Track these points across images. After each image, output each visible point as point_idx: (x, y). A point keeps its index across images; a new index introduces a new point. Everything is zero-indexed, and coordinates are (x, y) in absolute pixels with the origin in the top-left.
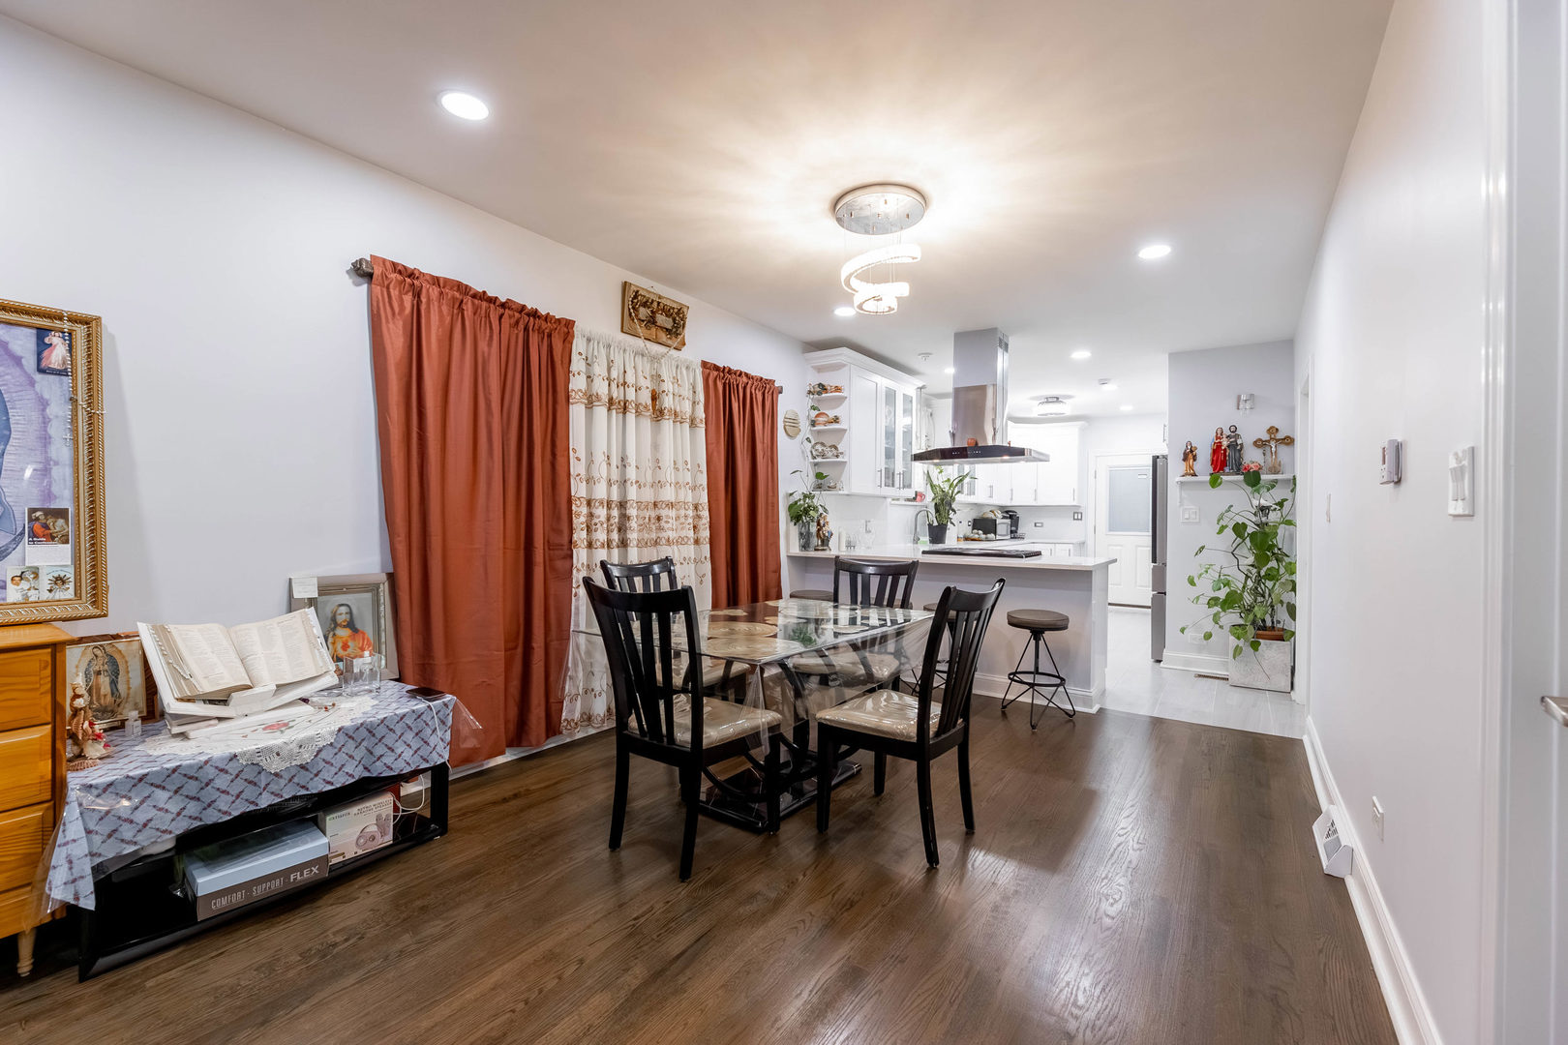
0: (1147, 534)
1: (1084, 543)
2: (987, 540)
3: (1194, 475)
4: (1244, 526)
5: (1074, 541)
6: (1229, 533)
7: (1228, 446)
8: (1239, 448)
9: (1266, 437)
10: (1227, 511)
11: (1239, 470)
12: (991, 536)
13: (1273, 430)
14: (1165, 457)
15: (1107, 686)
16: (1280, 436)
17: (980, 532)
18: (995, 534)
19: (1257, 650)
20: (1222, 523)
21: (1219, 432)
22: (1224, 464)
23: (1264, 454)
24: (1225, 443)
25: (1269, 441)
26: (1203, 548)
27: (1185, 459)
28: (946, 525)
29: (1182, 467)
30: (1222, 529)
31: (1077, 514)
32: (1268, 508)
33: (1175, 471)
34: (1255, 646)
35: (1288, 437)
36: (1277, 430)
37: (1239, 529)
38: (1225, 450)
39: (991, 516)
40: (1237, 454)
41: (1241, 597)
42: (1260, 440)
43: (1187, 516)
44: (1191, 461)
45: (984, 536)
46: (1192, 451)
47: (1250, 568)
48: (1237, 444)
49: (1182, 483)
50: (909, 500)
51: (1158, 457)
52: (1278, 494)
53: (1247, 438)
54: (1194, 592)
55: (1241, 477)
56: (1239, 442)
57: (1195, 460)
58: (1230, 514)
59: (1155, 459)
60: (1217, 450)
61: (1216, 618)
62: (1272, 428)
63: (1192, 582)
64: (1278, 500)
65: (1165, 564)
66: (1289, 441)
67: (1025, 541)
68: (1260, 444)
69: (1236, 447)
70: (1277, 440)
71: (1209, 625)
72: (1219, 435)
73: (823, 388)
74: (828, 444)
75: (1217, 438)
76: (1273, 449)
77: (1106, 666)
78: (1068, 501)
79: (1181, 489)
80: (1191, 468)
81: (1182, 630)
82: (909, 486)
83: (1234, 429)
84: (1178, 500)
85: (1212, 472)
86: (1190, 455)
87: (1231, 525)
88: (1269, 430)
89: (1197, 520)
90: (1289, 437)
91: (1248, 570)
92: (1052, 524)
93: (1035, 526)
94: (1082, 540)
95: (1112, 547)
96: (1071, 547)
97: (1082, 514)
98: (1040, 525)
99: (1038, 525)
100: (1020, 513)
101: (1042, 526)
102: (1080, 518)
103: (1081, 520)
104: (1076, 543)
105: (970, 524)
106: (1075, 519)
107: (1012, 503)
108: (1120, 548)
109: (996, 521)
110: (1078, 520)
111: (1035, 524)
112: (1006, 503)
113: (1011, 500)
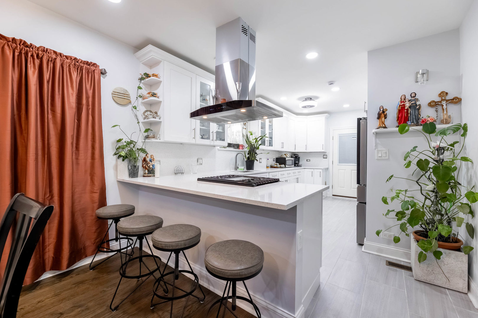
0: (354, 164)
1: (328, 169)
2: (281, 167)
3: (385, 127)
4: (427, 162)
5: (322, 168)
6: (414, 167)
7: (410, 107)
8: (418, 107)
9: (438, 99)
10: (412, 151)
11: (418, 123)
12: (283, 166)
13: (443, 94)
14: (365, 119)
15: (321, 281)
16: (449, 97)
17: (278, 164)
18: (285, 165)
19: (439, 258)
20: (408, 159)
21: (403, 98)
22: (406, 120)
23: (437, 111)
24: (407, 105)
25: (440, 102)
26: (392, 176)
27: (379, 117)
28: (254, 161)
29: (377, 123)
30: (408, 165)
31: (324, 155)
32: (443, 148)
33: (372, 126)
34: (437, 255)
35: (456, 98)
36: (447, 93)
37: (422, 165)
38: (407, 110)
39: (285, 156)
40: (417, 112)
41: (424, 214)
42: (434, 101)
43: (380, 155)
44: (383, 119)
45: (279, 166)
46: (383, 112)
47: (430, 193)
48: (416, 105)
49: (377, 134)
50: (224, 147)
51: (361, 119)
52: (450, 138)
53: (423, 101)
54: (386, 207)
55: (420, 128)
56: (418, 103)
57: (385, 118)
58: (415, 153)
59: (359, 120)
60: (402, 110)
61: (403, 228)
62: (442, 92)
63: (385, 201)
64: (451, 142)
65: (365, 185)
66: (457, 101)
67: (302, 167)
68: (433, 104)
69: (416, 107)
70: (447, 101)
71: (396, 231)
72: (403, 100)
73: (147, 76)
74: (153, 111)
75: (401, 102)
76: (445, 107)
77: (321, 266)
78: (320, 150)
79: (376, 137)
80: (383, 123)
81: (378, 233)
82: (224, 140)
83: (414, 96)
84: (374, 145)
85: (397, 125)
86: (382, 114)
87: (415, 161)
88: (440, 94)
89: (387, 158)
90: (458, 98)
91: (427, 193)
92: (314, 160)
93: (307, 161)
94: (327, 167)
95: (340, 171)
96: (321, 170)
97: (327, 155)
98: (309, 160)
99: (308, 160)
100: (300, 155)
101: (310, 161)
102: (326, 157)
103: (327, 158)
104: (324, 169)
105: (274, 160)
106: (324, 158)
107: (297, 151)
108: (344, 171)
109: (287, 159)
110: (325, 158)
111: (307, 160)
112: (293, 151)
113: (295, 149)
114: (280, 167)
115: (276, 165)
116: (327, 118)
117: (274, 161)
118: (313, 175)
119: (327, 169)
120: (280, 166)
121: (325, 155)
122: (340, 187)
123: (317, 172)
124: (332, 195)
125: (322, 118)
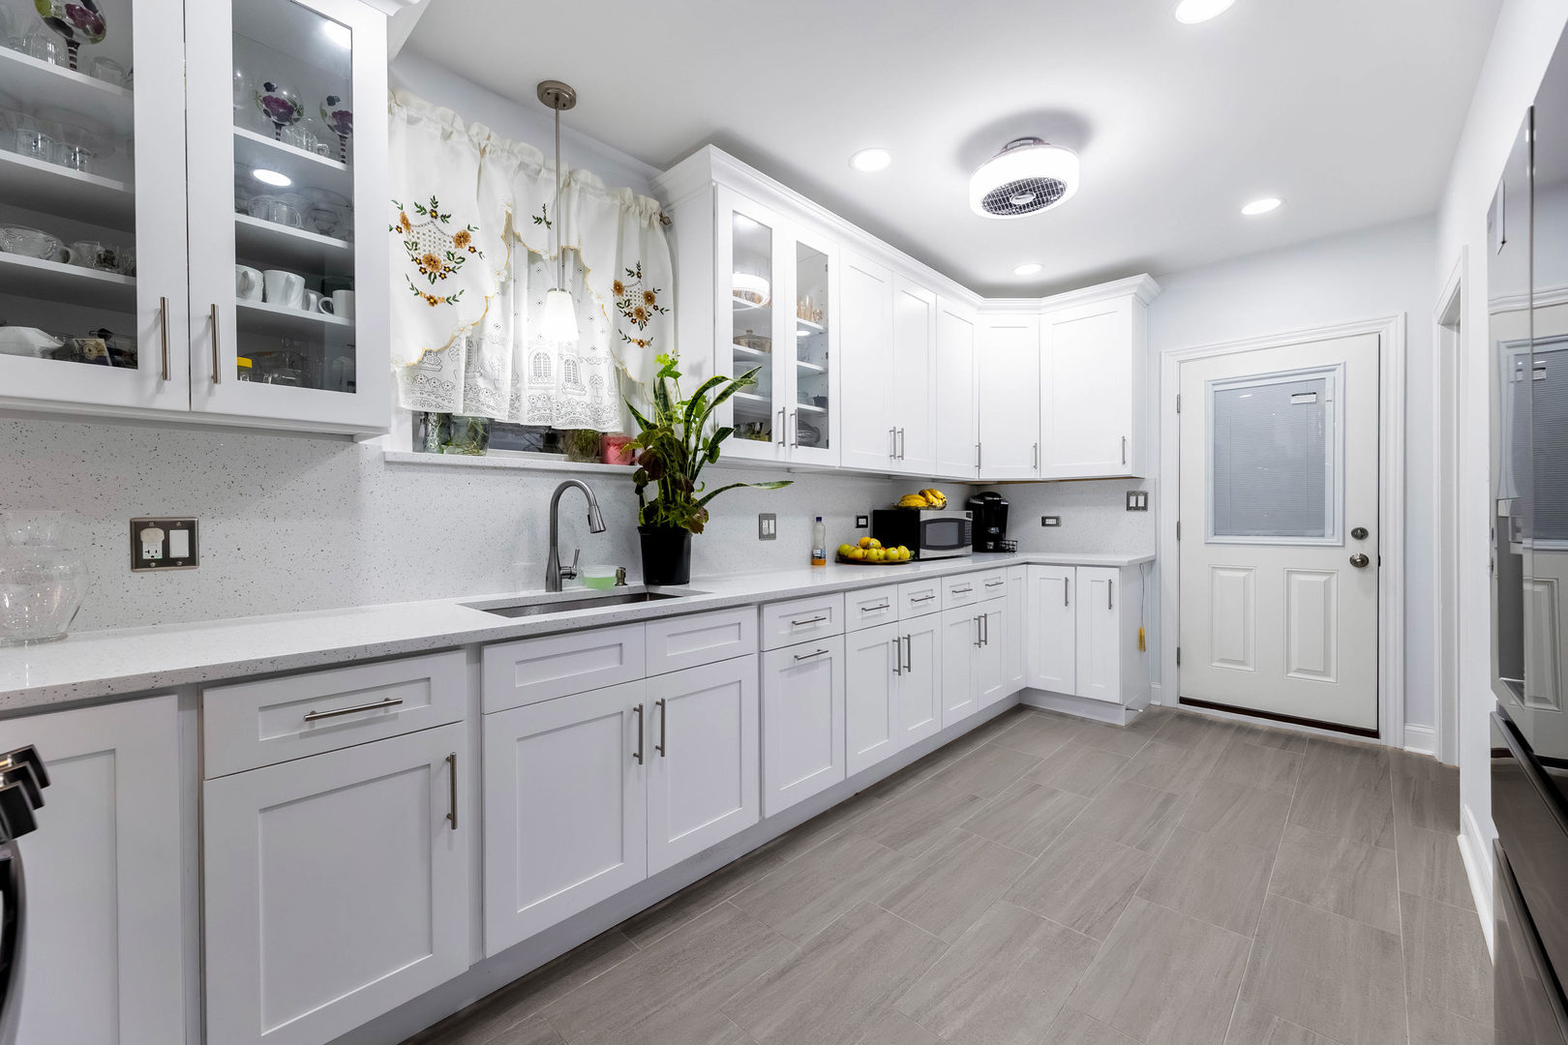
1: (1152, 563)
2: (888, 562)
5: (1121, 560)
12: (903, 551)
17: (875, 542)
18: (915, 547)
31: (1133, 494)
39: (918, 502)
45: (877, 551)
67: (1019, 557)
78: (1108, 464)
92: (1079, 520)
93: (1044, 524)
94: (1146, 554)
95: (1223, 573)
96: (1114, 574)
97: (1146, 495)
98: (1053, 522)
99: (1048, 522)
100: (1008, 498)
101: (1057, 525)
102: (1141, 504)
103: (1145, 508)
104: (1131, 564)
105: (862, 522)
106: (1129, 508)
107: (988, 474)
108: (1243, 574)
109: (925, 516)
110: (1137, 508)
111: (1044, 519)
112: (971, 475)
113: (979, 466)
114: (886, 558)
115: (866, 547)
116: (1145, 305)
117: (858, 526)
118: (1071, 599)
119: (1149, 565)
120: (882, 552)
121: (1136, 494)
122: (1222, 660)
123: (1091, 585)
124: (1177, 700)
125: (1116, 304)
